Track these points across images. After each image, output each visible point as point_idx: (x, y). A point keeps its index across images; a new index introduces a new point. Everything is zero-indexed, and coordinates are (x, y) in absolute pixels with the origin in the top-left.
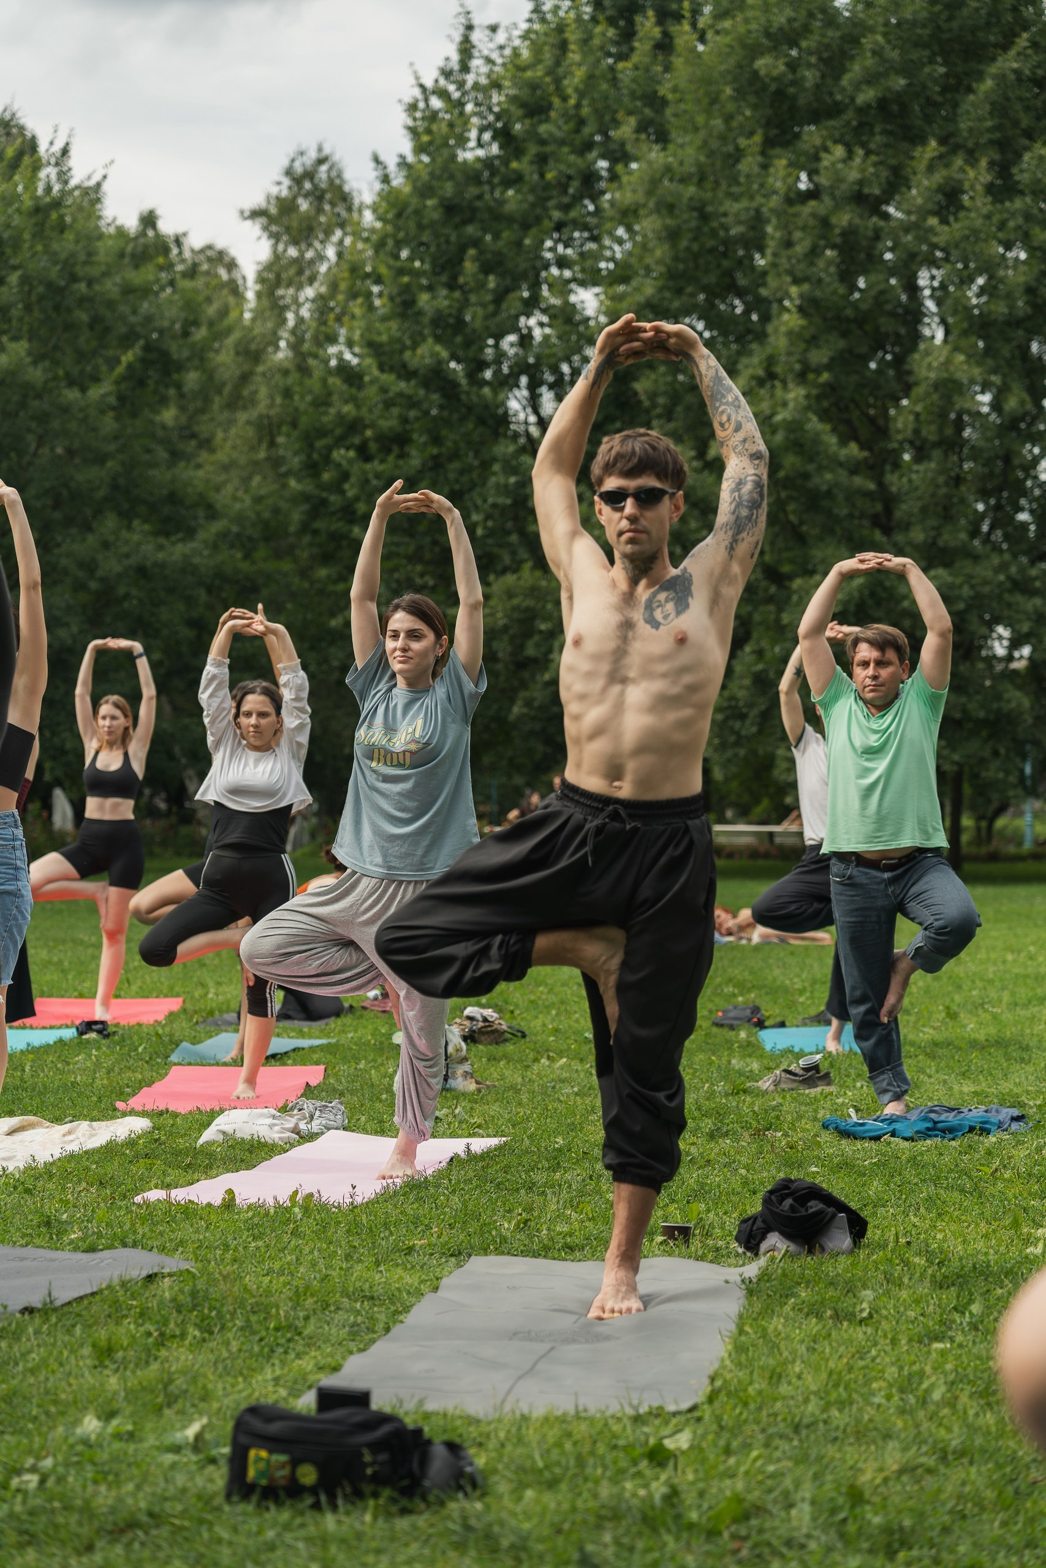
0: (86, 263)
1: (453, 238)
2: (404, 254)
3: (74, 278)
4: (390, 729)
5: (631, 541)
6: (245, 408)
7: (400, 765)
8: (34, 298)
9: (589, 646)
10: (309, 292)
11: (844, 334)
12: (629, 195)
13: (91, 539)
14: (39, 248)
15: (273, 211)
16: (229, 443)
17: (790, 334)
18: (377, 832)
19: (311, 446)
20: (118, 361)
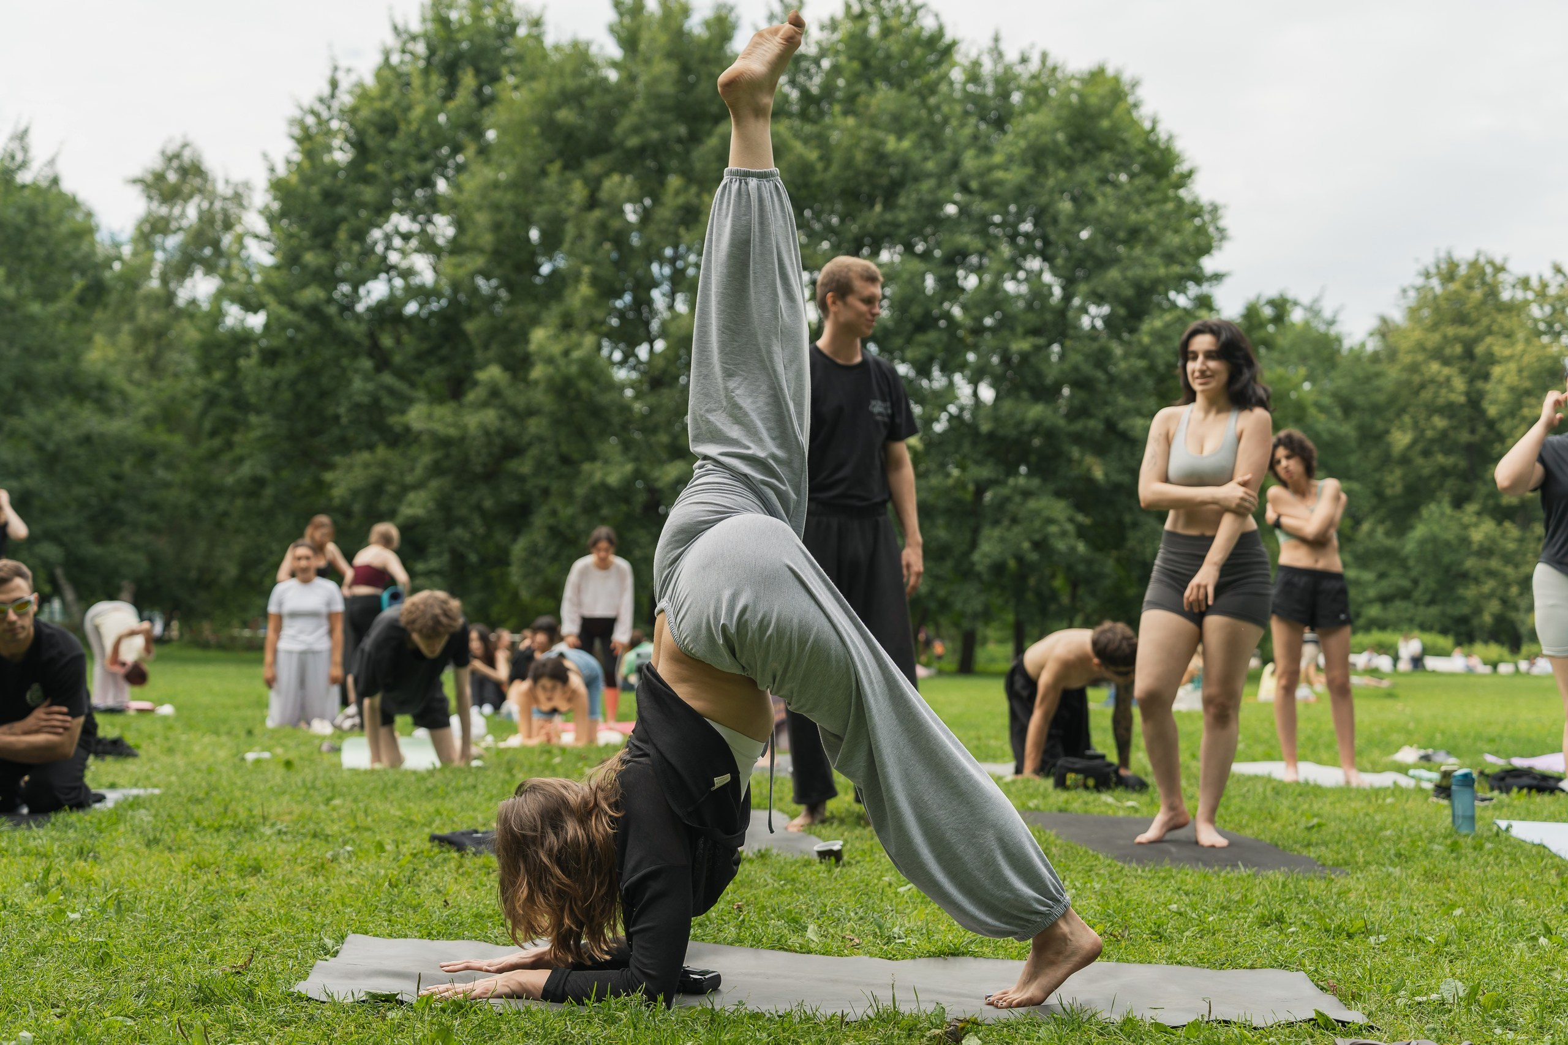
1: (329, 214)
10: (173, 239)
15: (150, 180)
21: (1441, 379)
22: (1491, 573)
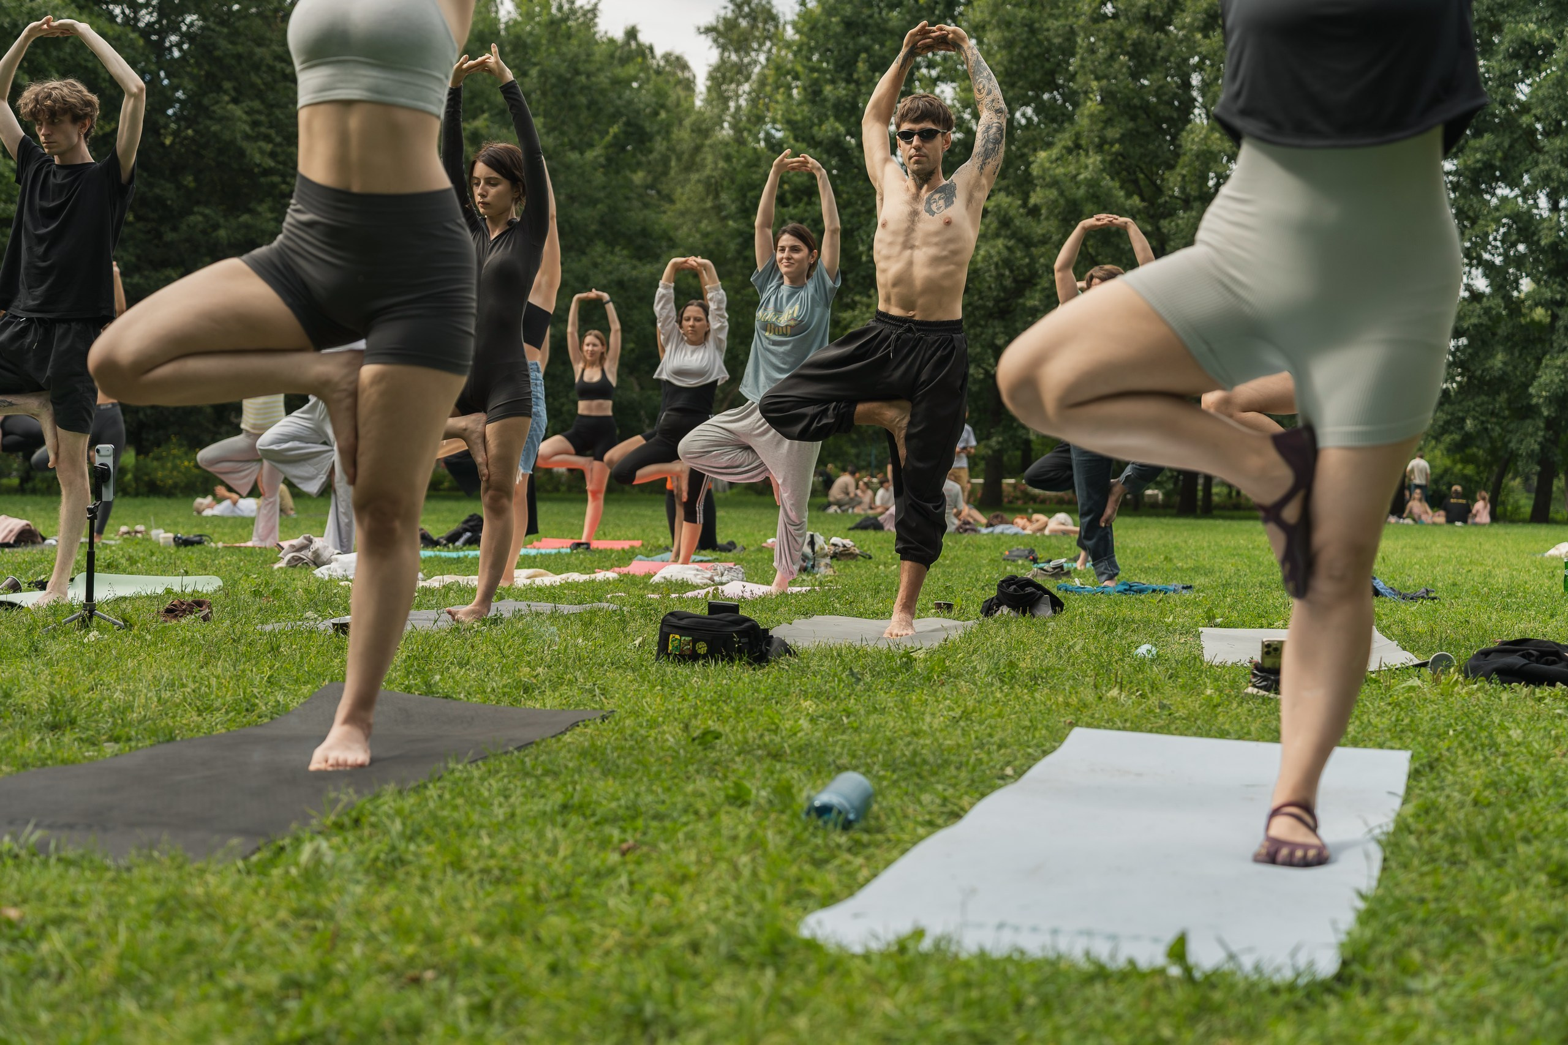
0: (587, 61)
1: (851, 46)
2: (815, 57)
3: (577, 72)
4: (778, 311)
5: (917, 162)
6: (698, 170)
7: (784, 335)
8: (548, 86)
9: (891, 226)
10: (746, 87)
11: (1133, 119)
12: (978, 14)
13: (585, 260)
14: (553, 50)
15: (721, 28)
16: (685, 198)
17: (1091, 116)
18: (769, 378)
19: (745, 196)
20: (607, 133)
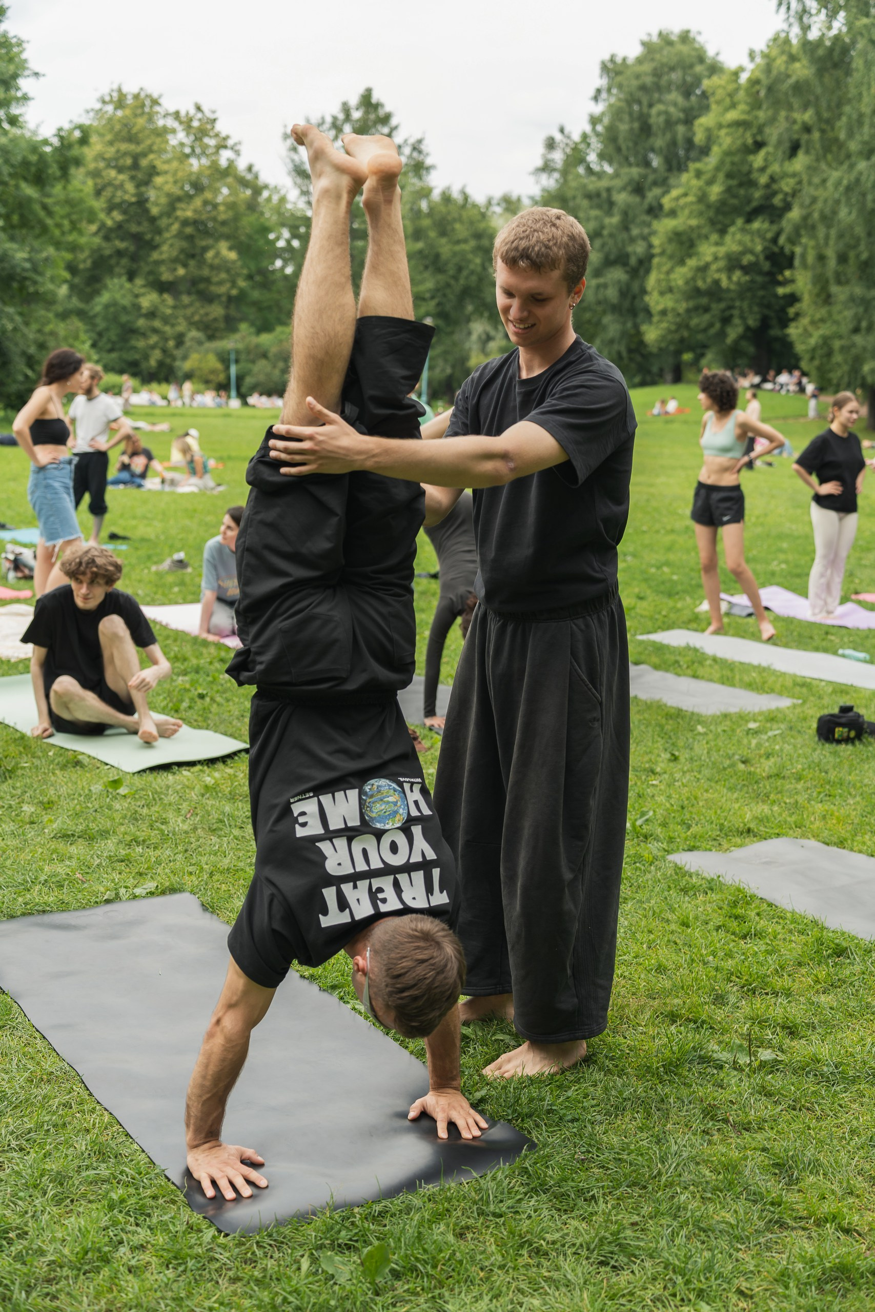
21: (117, 182)
22: (155, 331)
